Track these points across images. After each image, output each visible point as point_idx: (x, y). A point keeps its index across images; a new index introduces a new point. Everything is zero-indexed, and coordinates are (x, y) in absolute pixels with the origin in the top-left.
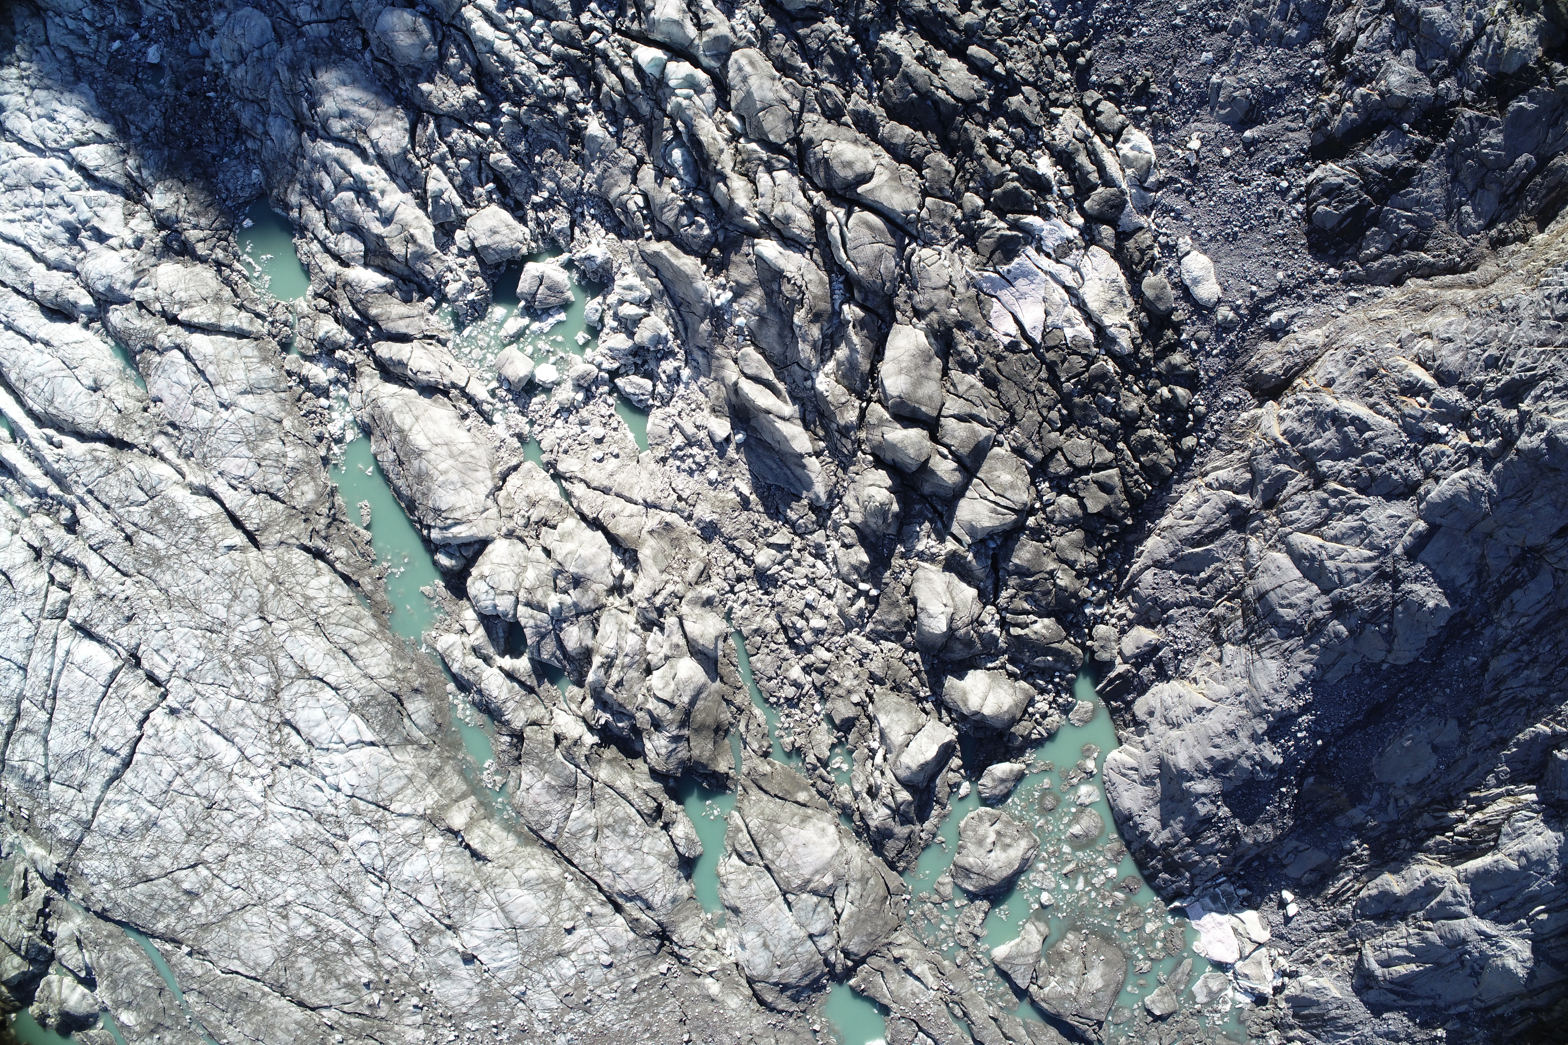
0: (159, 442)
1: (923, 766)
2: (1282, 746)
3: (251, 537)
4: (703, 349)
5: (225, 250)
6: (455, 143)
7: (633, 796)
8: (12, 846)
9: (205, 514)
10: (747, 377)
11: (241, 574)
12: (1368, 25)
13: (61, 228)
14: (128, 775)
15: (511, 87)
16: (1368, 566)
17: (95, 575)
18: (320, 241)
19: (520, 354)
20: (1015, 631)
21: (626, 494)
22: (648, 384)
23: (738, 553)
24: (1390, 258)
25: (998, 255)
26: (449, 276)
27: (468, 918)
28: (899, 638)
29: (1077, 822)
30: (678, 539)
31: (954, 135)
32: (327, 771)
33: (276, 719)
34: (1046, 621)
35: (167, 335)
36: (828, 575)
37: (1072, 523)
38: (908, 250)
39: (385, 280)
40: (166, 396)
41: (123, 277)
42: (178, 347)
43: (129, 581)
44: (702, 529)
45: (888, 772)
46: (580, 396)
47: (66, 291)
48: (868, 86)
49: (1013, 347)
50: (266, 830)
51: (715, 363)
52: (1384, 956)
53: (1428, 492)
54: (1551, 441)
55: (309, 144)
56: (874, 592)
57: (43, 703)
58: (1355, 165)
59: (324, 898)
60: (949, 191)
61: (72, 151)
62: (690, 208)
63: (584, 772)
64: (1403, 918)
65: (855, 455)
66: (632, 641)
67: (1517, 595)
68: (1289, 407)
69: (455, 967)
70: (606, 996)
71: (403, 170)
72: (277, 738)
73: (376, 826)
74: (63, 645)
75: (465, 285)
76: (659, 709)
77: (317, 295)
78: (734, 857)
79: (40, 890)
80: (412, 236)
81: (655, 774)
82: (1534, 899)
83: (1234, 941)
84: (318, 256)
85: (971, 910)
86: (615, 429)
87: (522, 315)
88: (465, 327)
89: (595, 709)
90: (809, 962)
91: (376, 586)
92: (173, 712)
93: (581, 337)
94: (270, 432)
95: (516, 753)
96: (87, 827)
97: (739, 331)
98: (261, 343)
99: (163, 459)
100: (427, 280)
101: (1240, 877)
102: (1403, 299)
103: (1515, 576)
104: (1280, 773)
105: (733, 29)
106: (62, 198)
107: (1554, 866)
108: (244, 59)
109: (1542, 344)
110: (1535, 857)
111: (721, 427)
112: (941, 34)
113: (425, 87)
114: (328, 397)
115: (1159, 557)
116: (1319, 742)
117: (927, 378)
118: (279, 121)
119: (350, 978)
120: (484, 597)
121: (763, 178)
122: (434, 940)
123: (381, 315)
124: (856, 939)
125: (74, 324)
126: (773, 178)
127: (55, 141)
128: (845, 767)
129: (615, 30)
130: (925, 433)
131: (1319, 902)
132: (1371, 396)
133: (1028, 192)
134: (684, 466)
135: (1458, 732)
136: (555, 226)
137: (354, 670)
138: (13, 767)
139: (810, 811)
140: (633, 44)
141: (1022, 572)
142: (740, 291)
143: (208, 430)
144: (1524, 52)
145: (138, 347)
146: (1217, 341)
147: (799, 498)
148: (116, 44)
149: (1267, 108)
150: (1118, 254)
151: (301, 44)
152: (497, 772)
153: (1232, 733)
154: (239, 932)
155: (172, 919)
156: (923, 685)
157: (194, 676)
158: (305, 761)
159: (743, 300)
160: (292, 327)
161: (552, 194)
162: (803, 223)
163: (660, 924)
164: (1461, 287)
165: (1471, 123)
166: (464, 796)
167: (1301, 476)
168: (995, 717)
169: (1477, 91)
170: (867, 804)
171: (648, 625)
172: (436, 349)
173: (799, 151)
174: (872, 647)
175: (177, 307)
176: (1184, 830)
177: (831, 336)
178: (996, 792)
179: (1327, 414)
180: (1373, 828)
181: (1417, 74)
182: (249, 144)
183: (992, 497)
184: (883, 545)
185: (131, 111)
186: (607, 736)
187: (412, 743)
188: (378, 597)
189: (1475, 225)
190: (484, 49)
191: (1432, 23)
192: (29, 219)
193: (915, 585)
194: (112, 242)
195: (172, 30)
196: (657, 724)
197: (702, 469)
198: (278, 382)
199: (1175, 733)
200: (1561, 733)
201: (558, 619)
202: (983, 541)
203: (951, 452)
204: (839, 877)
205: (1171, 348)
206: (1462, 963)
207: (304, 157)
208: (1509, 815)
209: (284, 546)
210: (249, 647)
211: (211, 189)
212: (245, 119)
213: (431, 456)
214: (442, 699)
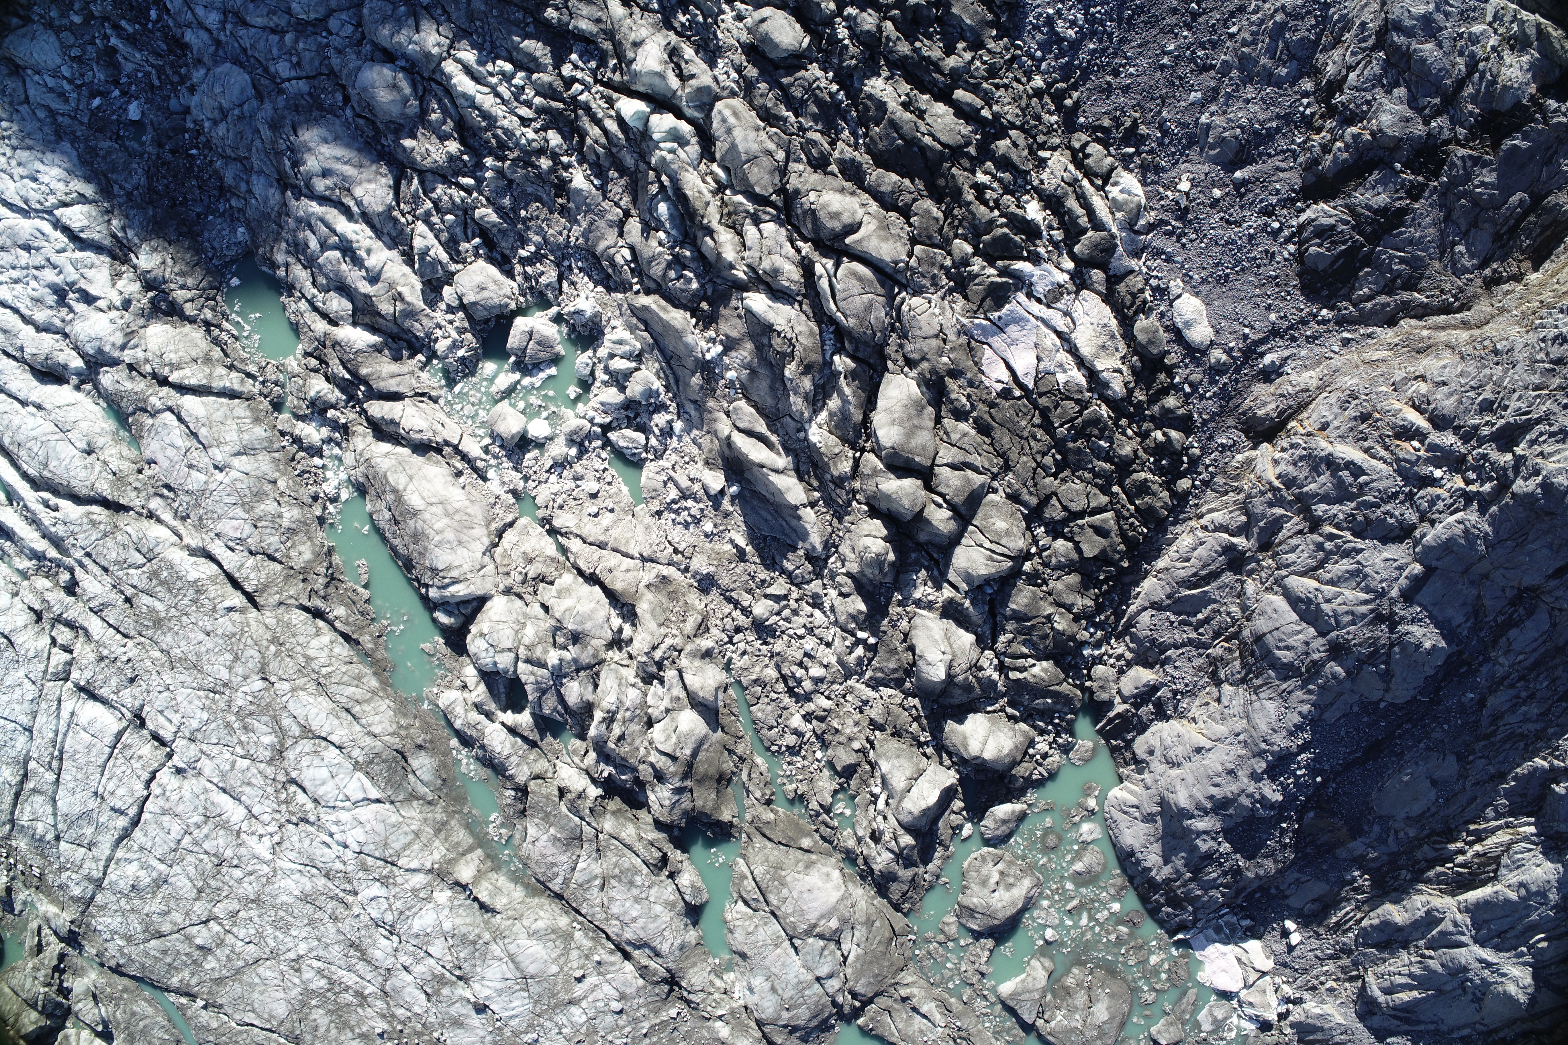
0: (155, 504)
1: (925, 812)
2: (1281, 784)
3: (250, 598)
4: (695, 402)
5: (213, 309)
6: (440, 199)
7: (638, 846)
8: (25, 903)
9: (203, 576)
10: (740, 430)
11: (242, 635)
12: (1358, 63)
13: (48, 290)
14: (137, 833)
15: (493, 141)
16: (1364, 609)
17: (96, 638)
18: (308, 300)
19: (511, 410)
20: (1014, 675)
21: (622, 548)
22: (640, 437)
23: (736, 604)
24: (1383, 299)
25: (988, 302)
26: (439, 333)
27: (479, 969)
28: (898, 684)
29: (1080, 860)
30: (675, 592)
31: (942, 182)
32: (334, 828)
33: (282, 778)
34: (1044, 664)
35: (158, 397)
36: (826, 624)
37: (1068, 567)
38: (898, 299)
39: (375, 339)
40: (159, 458)
41: (112, 339)
42: (170, 409)
43: (130, 643)
44: (699, 581)
45: (890, 817)
46: (573, 452)
47: (56, 353)
48: (853, 133)
49: (1006, 394)
50: (276, 886)
51: (707, 416)
52: (1387, 984)
53: (1423, 536)
54: (1547, 486)
55: (294, 202)
56: (872, 641)
57: (50, 763)
58: (1346, 206)
59: (336, 952)
60: (937, 238)
61: (56, 212)
62: (677, 262)
63: (589, 824)
64: (1405, 947)
65: (850, 505)
66: (632, 696)
67: (1513, 633)
68: (1283, 450)
69: (467, 1016)
71: (388, 228)
72: (283, 796)
73: (384, 881)
74: (67, 707)
75: (454, 341)
76: (662, 762)
77: (307, 354)
78: (740, 903)
79: (54, 947)
80: (400, 294)
81: (659, 825)
82: (1534, 928)
83: (1238, 971)
84: (307, 315)
85: (976, 949)
86: (609, 483)
87: (513, 370)
88: (456, 383)
89: (598, 762)
90: (817, 1004)
91: (376, 644)
92: (179, 771)
94: (265, 493)
95: (521, 807)
96: (98, 884)
97: (731, 385)
98: (253, 404)
99: (159, 521)
100: (416, 337)
101: (1243, 908)
102: (1396, 340)
103: (1511, 615)
104: (1280, 810)
105: (715, 79)
106: (48, 260)
107: (1553, 896)
108: (225, 117)
109: (1537, 388)
110: (1534, 888)
111: (716, 480)
112: (927, 78)
113: (408, 143)
114: (321, 457)
115: (1155, 598)
116: (1319, 779)
117: (920, 428)
118: (262, 179)
119: (364, 1029)
120: (484, 654)
121: (750, 231)
122: (446, 991)
123: (372, 374)
124: (863, 981)
125: (65, 386)
126: (760, 230)
127: (39, 202)
128: (848, 812)
129: (596, 81)
130: (919, 482)
131: (1321, 930)
132: (1365, 440)
133: (1017, 238)
134: (679, 519)
135: (1457, 767)
136: (543, 280)
137: (358, 728)
138: (23, 827)
139: (814, 857)
140: (615, 96)
141: (1019, 617)
142: (730, 345)
143: (203, 491)
144: (1517, 89)
145: (131, 409)
146: (1211, 383)
147: (795, 549)
148: (97, 102)
149: (1257, 148)
150: (1109, 298)
151: (281, 101)
152: (502, 825)
153: (1231, 772)
154: (252, 986)
155: (186, 974)
156: (923, 730)
157: (199, 736)
158: (312, 818)
159: (733, 354)
160: (283, 386)
161: (539, 248)
162: (791, 274)
163: (668, 970)
164: (1455, 327)
165: (1464, 162)
166: (470, 850)
167: (1296, 519)
168: (996, 761)
169: (1470, 129)
170: (870, 849)
171: (648, 679)
172: (427, 406)
173: (786, 201)
174: (872, 694)
175: (167, 369)
176: (1185, 866)
177: (823, 387)
178: (999, 833)
179: (1321, 459)
180: (1373, 860)
181: (1409, 113)
182: (234, 202)
183: (987, 544)
184: (880, 594)
185: (114, 170)
186: (610, 788)
187: (417, 798)
188: (378, 655)
189: (1468, 264)
190: (466, 104)
191: (1423, 60)
192: (17, 281)
193: (913, 632)
194: (100, 303)
195: (152, 86)
196: (660, 777)
197: (697, 521)
198: (271, 442)
199: (1175, 772)
200: (1559, 768)
201: (559, 675)
202: (980, 587)
203: (945, 501)
204: (844, 921)
205: (1165, 391)
206: (1464, 989)
207: (288, 215)
208: (1508, 847)
209: (283, 607)
210: (252, 708)
211: (197, 249)
212: (229, 178)
213: (427, 516)
214: (445, 754)
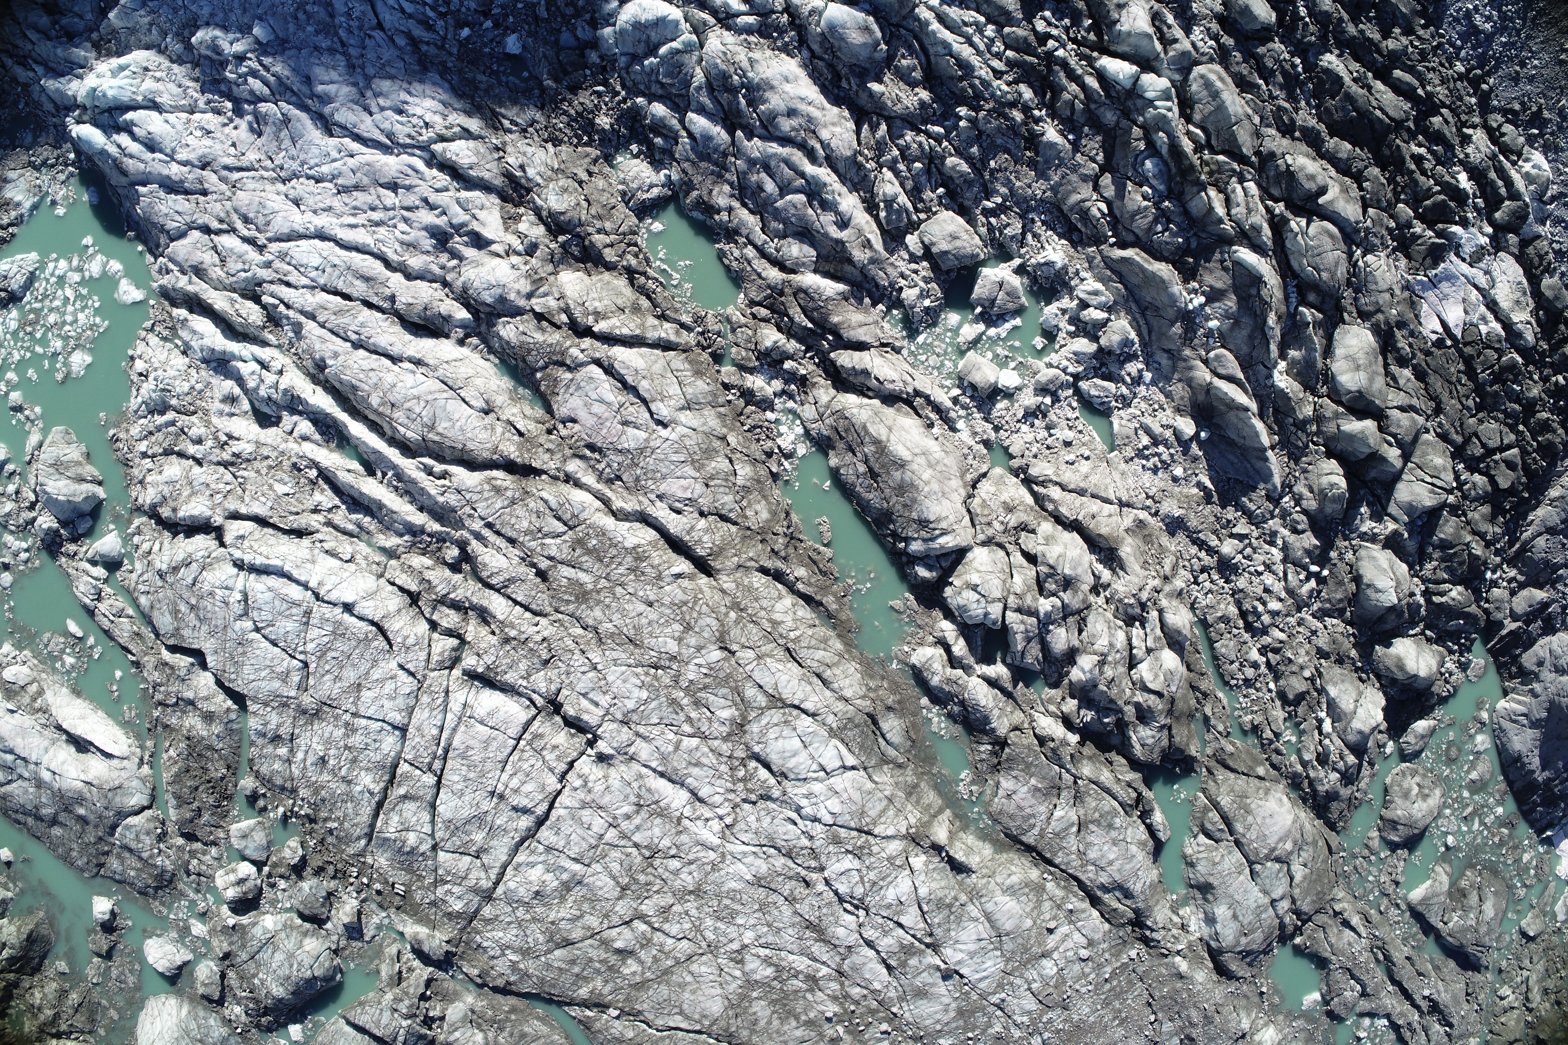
0: (574, 466)
3: (701, 563)
4: (1168, 351)
5: (636, 256)
6: (908, 147)
7: (1116, 789)
8: (379, 927)
9: (643, 542)
10: (1220, 377)
11: (695, 603)
13: (424, 233)
14: (545, 834)
15: (970, 90)
17: (498, 618)
18: (755, 247)
19: (980, 360)
20: (1436, 599)
21: (1103, 494)
22: (1111, 386)
23: (1202, 545)
25: (1427, 261)
26: (902, 282)
27: (953, 933)
28: (1342, 614)
30: (1150, 535)
31: (1387, 151)
32: (804, 802)
33: (740, 753)
34: (1460, 588)
35: (580, 349)
36: (1278, 561)
37: (1483, 499)
38: (1356, 256)
39: (841, 287)
40: (582, 414)
41: (517, 286)
42: (598, 362)
43: (543, 621)
44: (1168, 524)
45: (1337, 740)
46: (1048, 400)
47: (436, 304)
48: (1309, 103)
49: (1439, 343)
50: (722, 873)
51: (1182, 364)
55: (746, 143)
56: (1322, 574)
57: (430, 765)
59: (788, 937)
60: (1384, 203)
61: (432, 147)
62: (1164, 216)
63: (1068, 771)
65: (1307, 446)
66: (1118, 638)
69: (933, 985)
70: (1084, 990)
71: (852, 173)
72: (741, 773)
73: (858, 852)
74: (459, 697)
75: (921, 291)
76: (1147, 700)
78: (1201, 836)
79: (421, 972)
80: (868, 241)
81: (1136, 766)
84: (754, 262)
85: (1393, 860)
86: (1080, 432)
88: (918, 334)
89: (1079, 708)
90: (1267, 927)
91: (842, 605)
92: (602, 758)
93: (1039, 342)
94: (714, 450)
95: (996, 761)
96: (488, 896)
97: (1209, 334)
98: (692, 356)
99: (578, 484)
100: (877, 285)
105: (1194, 45)
106: (425, 200)
108: (652, 52)
111: (1187, 426)
112: (1367, 58)
113: (875, 87)
114: (773, 410)
115: (1550, 524)
117: (1376, 373)
119: (812, 1015)
120: (974, 606)
121: (1236, 189)
122: (913, 962)
123: (843, 323)
124: (1308, 900)
125: (446, 340)
126: (1244, 189)
127: (409, 136)
128: (1294, 740)
129: (1071, 39)
130: (1376, 423)
133: (1451, 204)
134: (1150, 464)
136: (1007, 232)
137: (828, 693)
138: (386, 839)
139: (1269, 784)
140: (1094, 54)
141: (1444, 545)
142: (1213, 296)
143: (642, 450)
145: (540, 364)
147: (1258, 489)
148: (465, 32)
150: (1521, 259)
151: (729, 38)
152: (973, 782)
154: (682, 986)
155: (599, 983)
156: (1360, 656)
157: (635, 717)
158: (776, 793)
159: (1217, 304)
161: (1004, 199)
162: (1265, 230)
163: (1136, 911)
166: (940, 811)
170: (1316, 771)
171: (1130, 621)
172: (892, 356)
173: (1261, 163)
174: (1318, 624)
175: (590, 318)
178: (1415, 748)
182: (659, 141)
183: (1429, 479)
184: (1331, 529)
185: (502, 105)
186: (1087, 734)
187: (887, 762)
188: (843, 616)
190: (941, 52)
192: (378, 224)
193: (1359, 564)
194: (494, 247)
195: (536, 18)
196: (1145, 716)
197: (1166, 466)
198: (715, 396)
201: (1045, 624)
202: (1417, 519)
203: (1396, 440)
204: (1295, 843)
207: (737, 157)
209: (741, 570)
210: (707, 680)
213: (914, 466)
214: (914, 714)
